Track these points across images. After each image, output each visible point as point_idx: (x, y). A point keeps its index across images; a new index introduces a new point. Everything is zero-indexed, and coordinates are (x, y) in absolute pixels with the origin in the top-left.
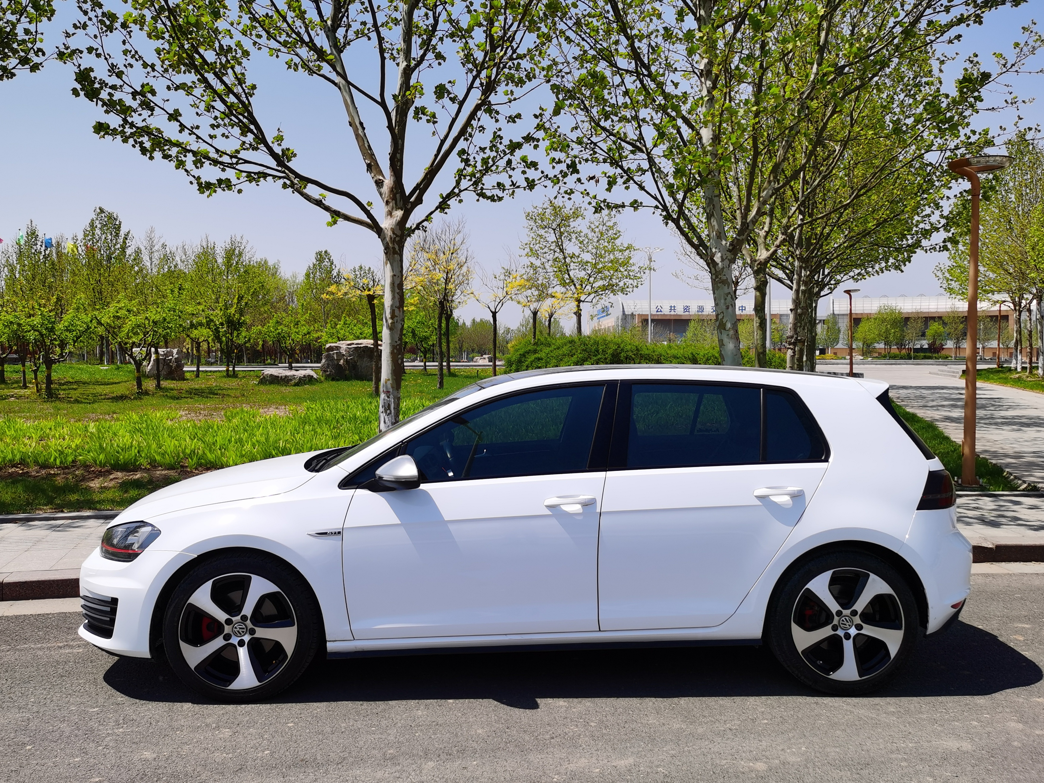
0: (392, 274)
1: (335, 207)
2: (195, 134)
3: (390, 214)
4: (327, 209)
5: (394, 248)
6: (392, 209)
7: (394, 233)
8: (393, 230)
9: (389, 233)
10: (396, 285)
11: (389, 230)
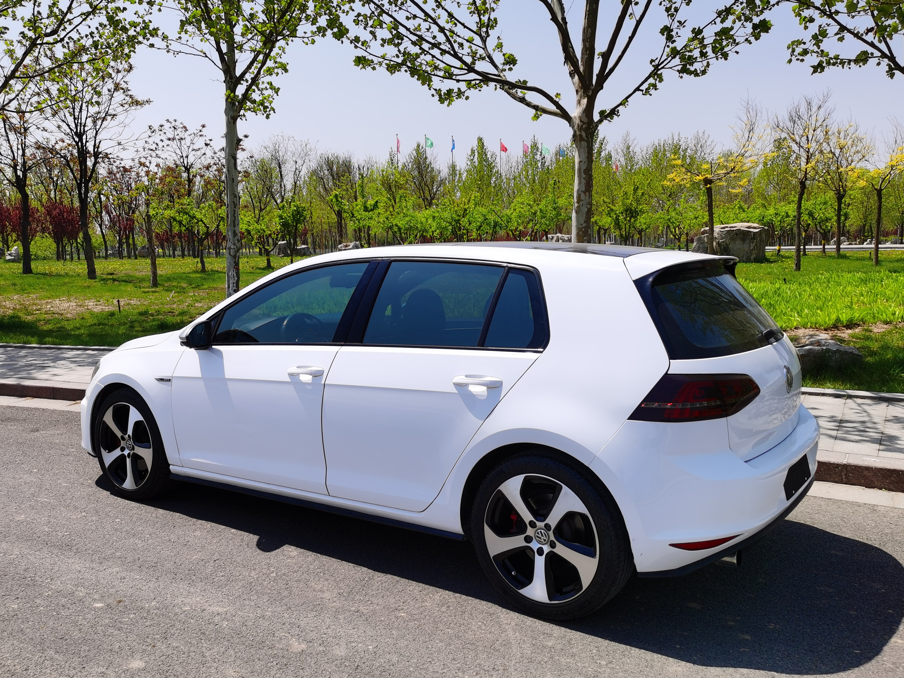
0: (579, 160)
1: (535, 102)
2: (430, 54)
3: (579, 102)
4: (528, 104)
5: (581, 136)
6: (581, 98)
7: (581, 121)
8: (580, 118)
9: (577, 121)
10: (582, 170)
11: (577, 119)
